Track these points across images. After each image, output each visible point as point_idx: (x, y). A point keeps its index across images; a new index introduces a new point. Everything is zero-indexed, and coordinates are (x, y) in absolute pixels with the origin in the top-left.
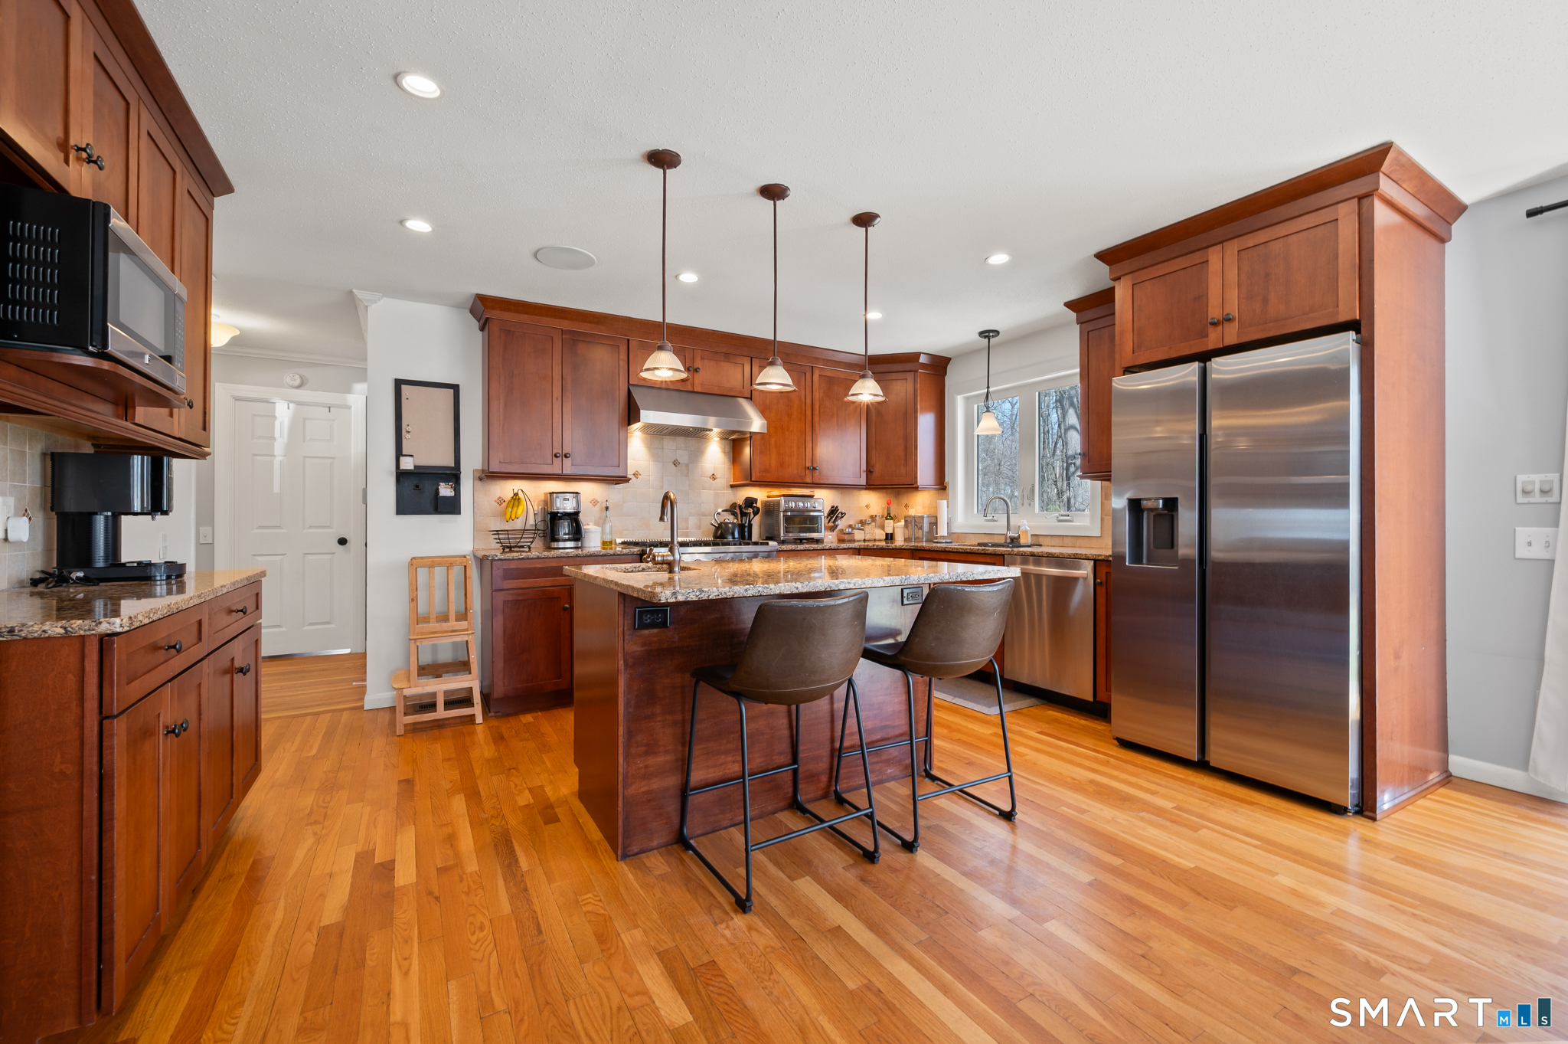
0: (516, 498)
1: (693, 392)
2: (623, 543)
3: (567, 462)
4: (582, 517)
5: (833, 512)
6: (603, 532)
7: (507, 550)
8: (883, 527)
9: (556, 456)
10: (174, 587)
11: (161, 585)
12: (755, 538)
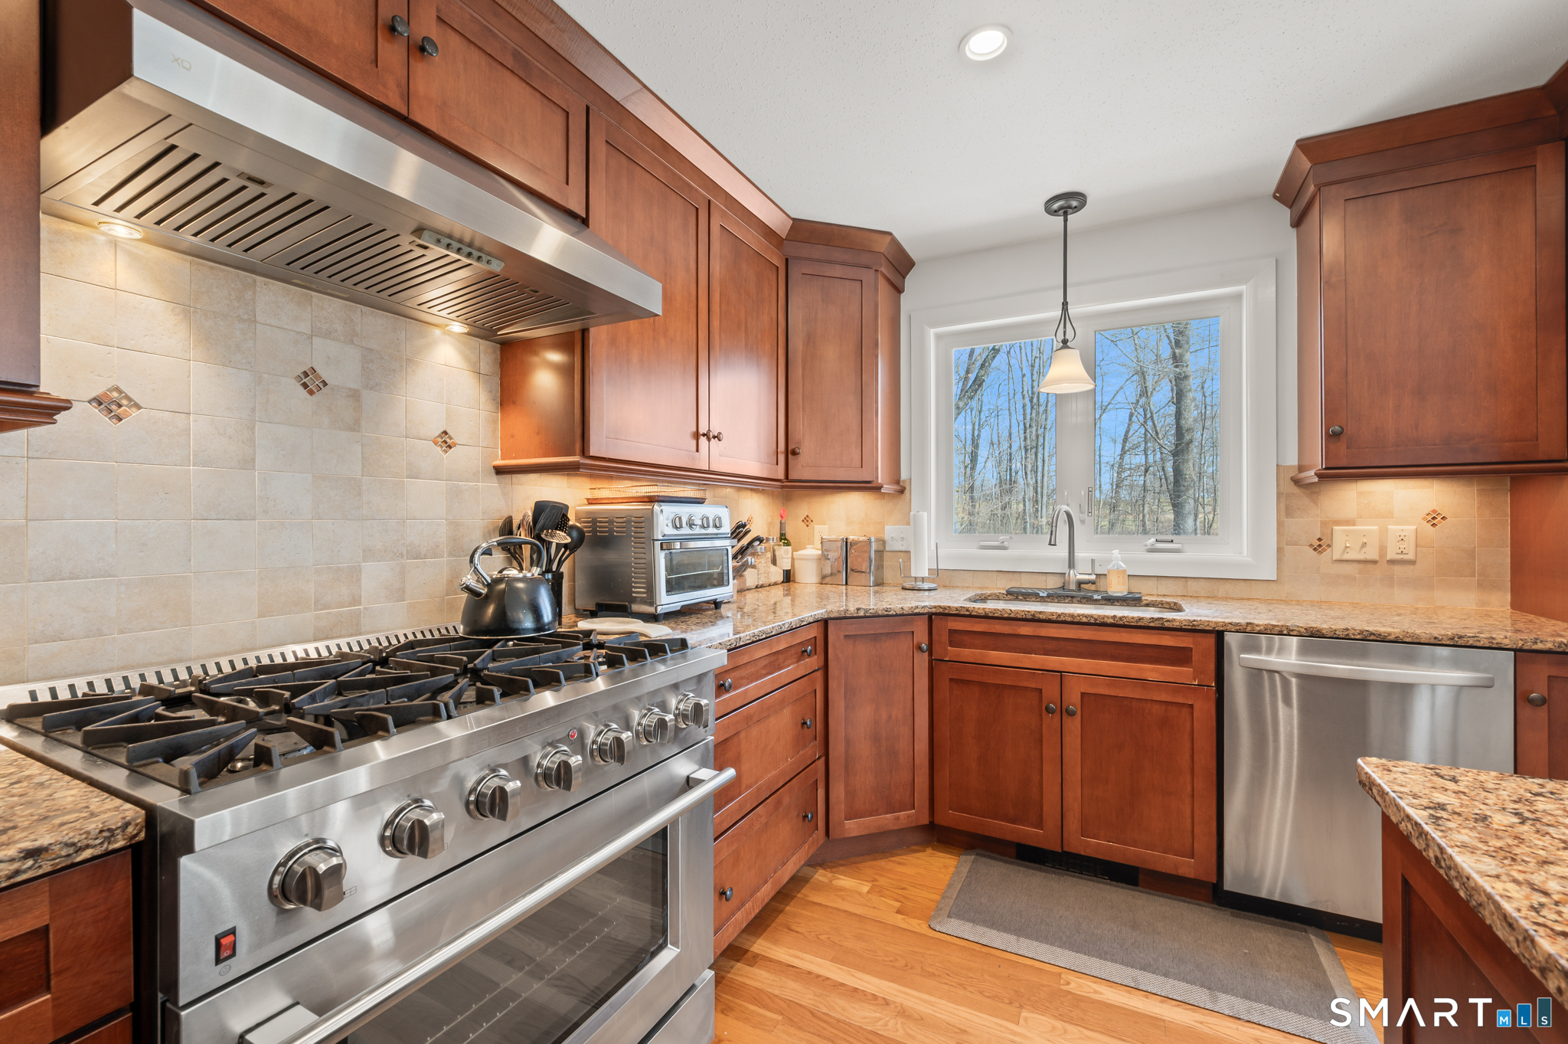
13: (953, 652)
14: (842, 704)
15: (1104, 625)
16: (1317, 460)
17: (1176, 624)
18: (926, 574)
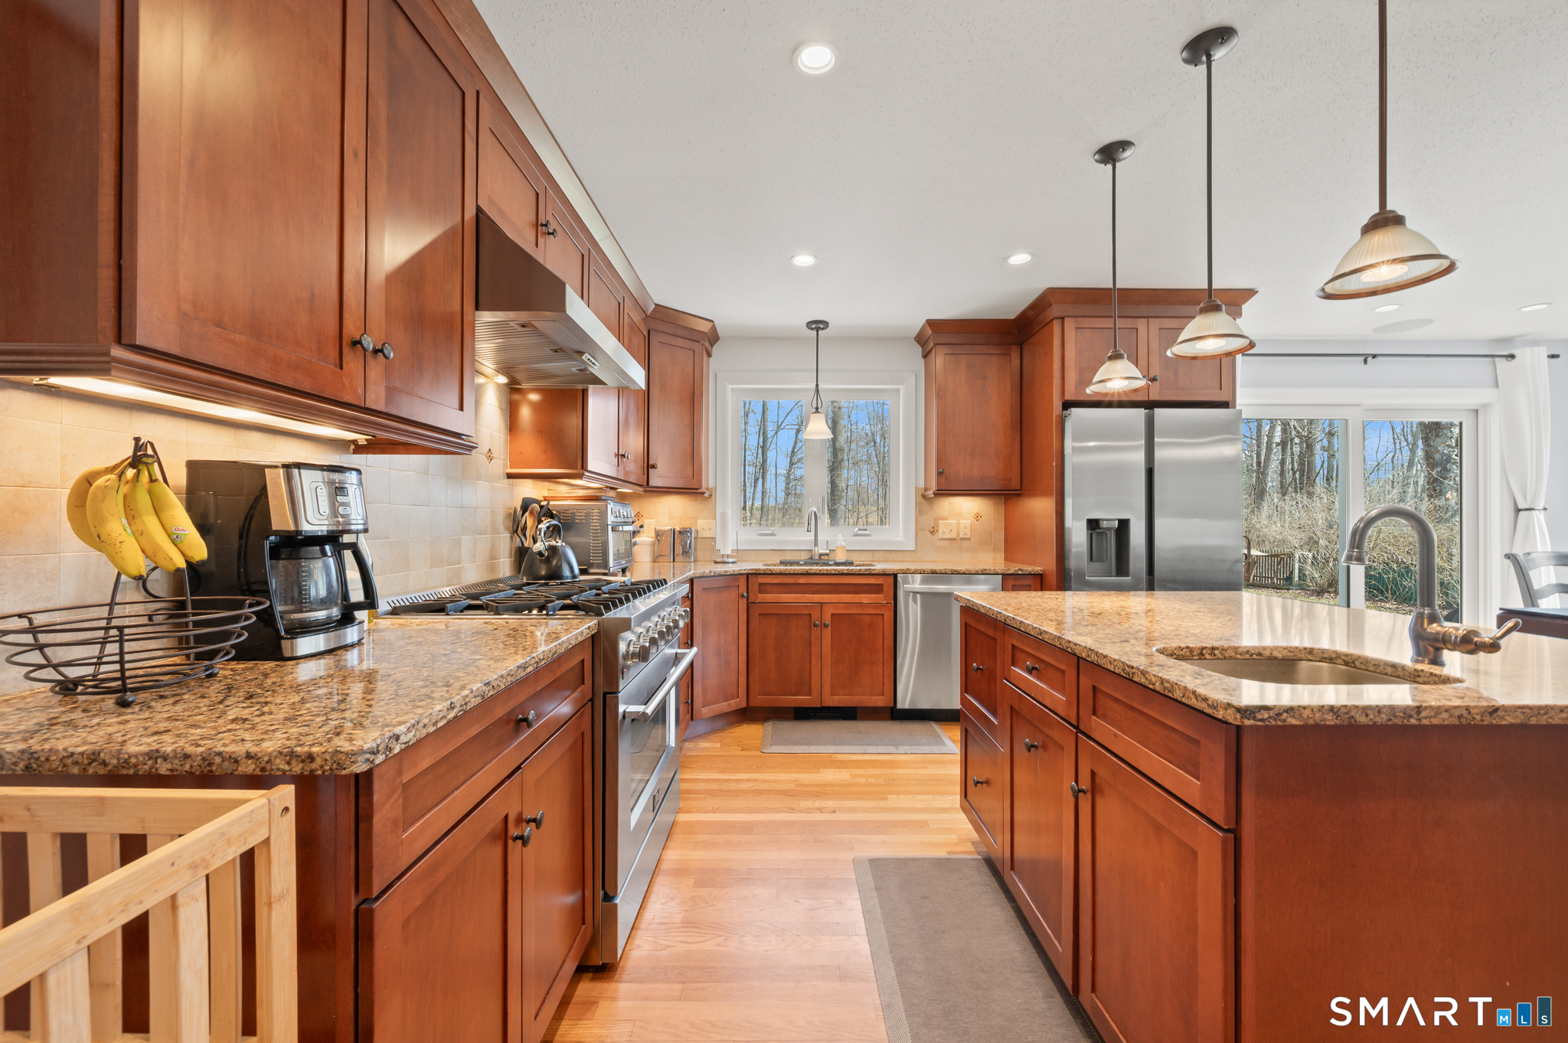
3: (377, 371)
9: (353, 344)
13: (762, 597)
14: (701, 632)
15: (843, 574)
16: (933, 486)
17: (877, 572)
18: (730, 553)
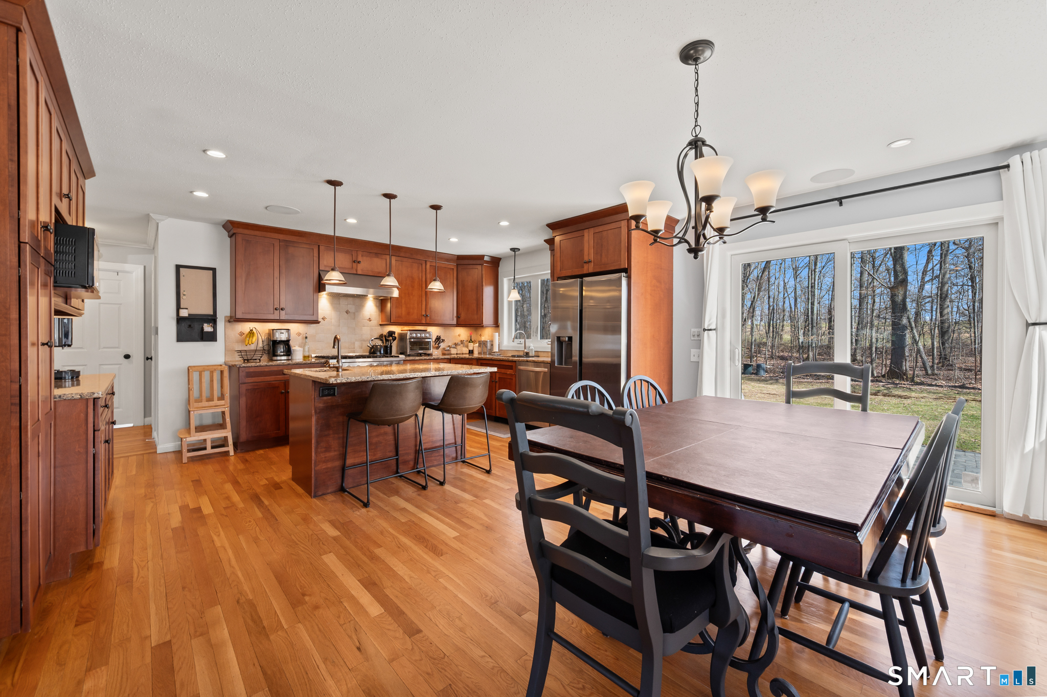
0: (251, 333)
1: (357, 274)
2: (316, 357)
3: (283, 313)
4: (291, 343)
5: (438, 339)
6: (304, 351)
7: (246, 361)
8: (467, 347)
9: (276, 309)
10: (75, 382)
11: (68, 381)
12: (394, 353)
